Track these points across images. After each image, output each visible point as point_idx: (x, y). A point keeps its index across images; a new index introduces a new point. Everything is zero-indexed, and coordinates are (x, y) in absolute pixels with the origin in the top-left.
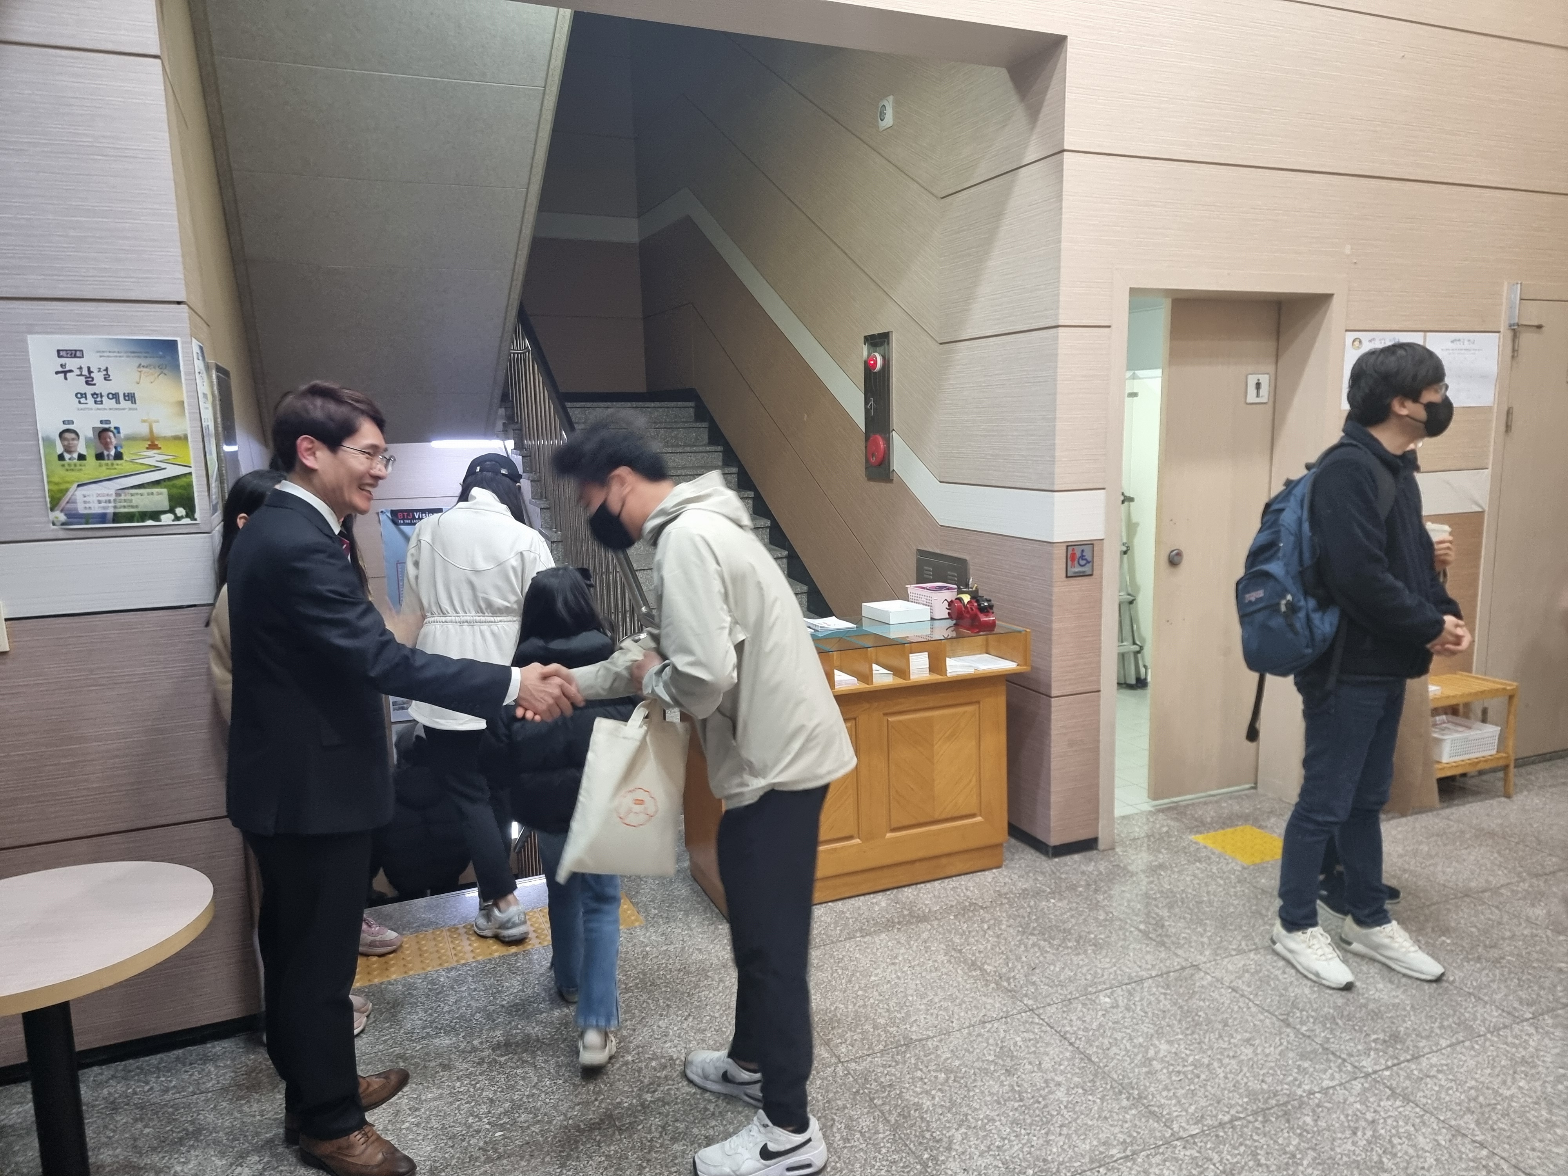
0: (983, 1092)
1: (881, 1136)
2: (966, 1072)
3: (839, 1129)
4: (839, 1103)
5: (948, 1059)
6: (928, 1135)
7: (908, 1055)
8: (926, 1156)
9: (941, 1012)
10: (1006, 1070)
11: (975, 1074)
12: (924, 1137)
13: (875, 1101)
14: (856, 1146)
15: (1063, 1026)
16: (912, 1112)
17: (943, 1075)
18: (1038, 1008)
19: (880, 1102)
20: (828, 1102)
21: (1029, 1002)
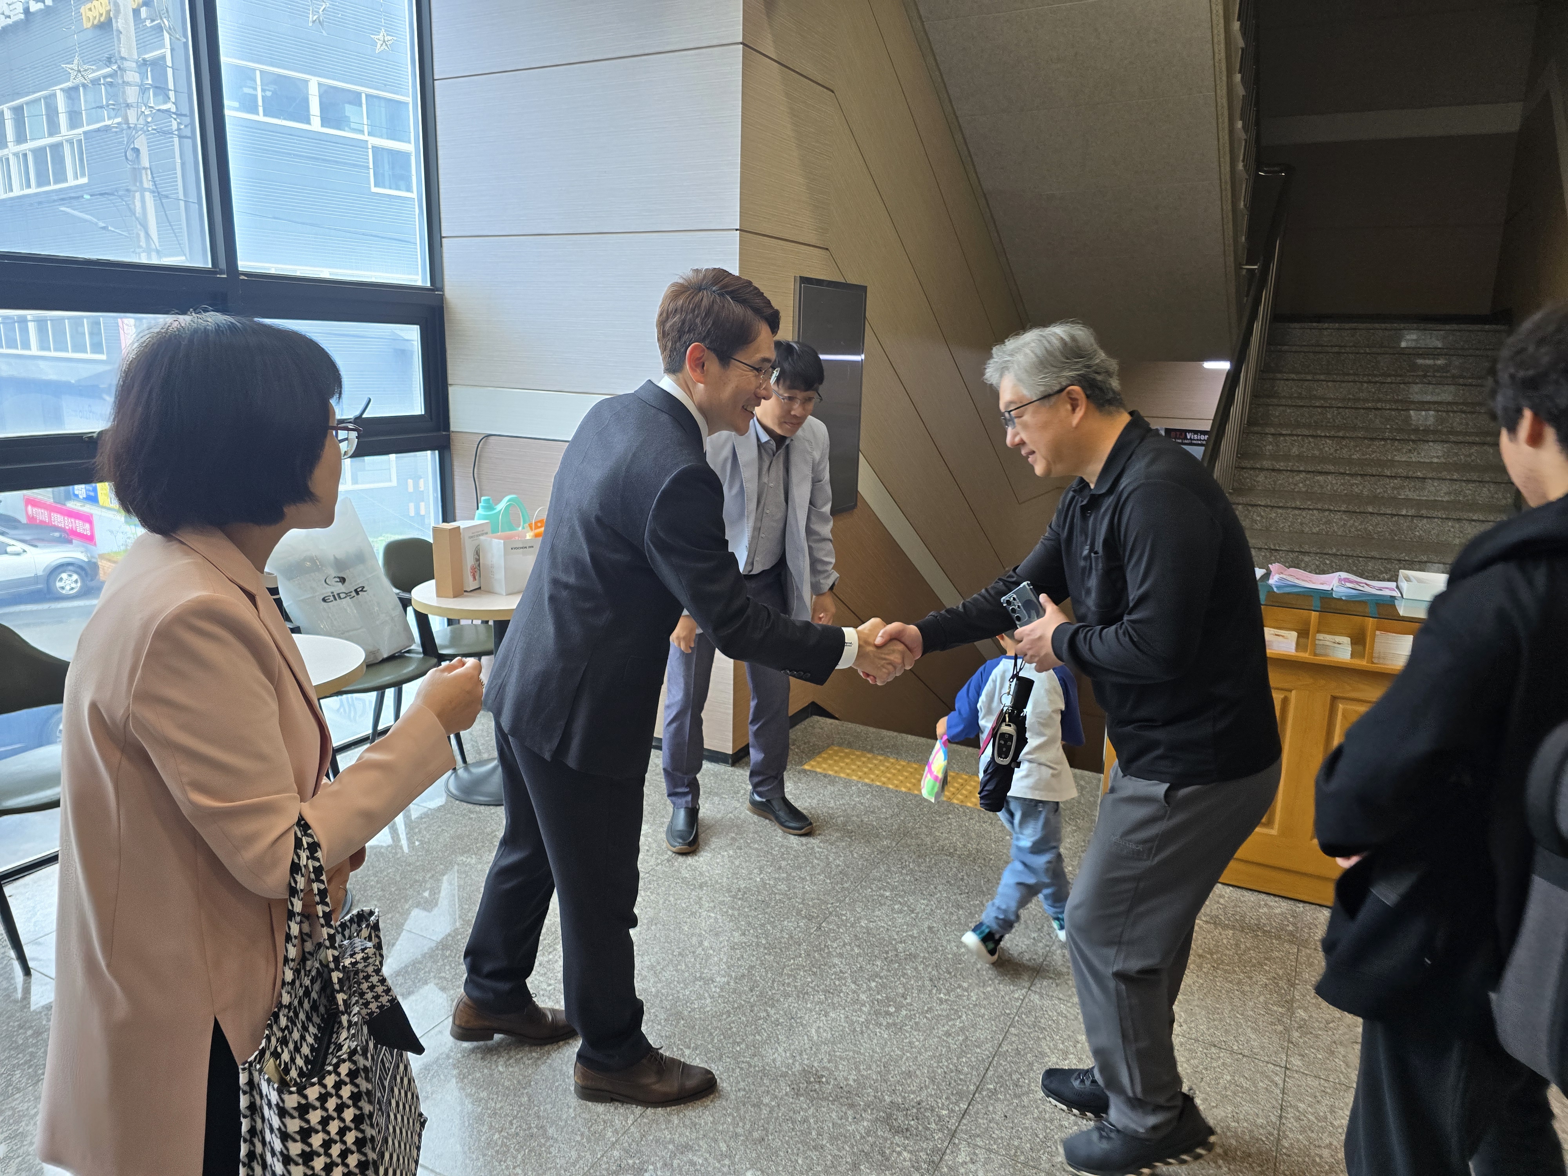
1: (978, 1050)
3: (954, 1025)
4: (983, 1011)
6: (1014, 1077)
8: (991, 1087)
12: (1010, 1075)
13: (1012, 1030)
14: (947, 1042)
16: (1029, 1055)
18: (1297, 1072)
19: (1016, 1032)
20: (975, 1005)
21: (1296, 1062)
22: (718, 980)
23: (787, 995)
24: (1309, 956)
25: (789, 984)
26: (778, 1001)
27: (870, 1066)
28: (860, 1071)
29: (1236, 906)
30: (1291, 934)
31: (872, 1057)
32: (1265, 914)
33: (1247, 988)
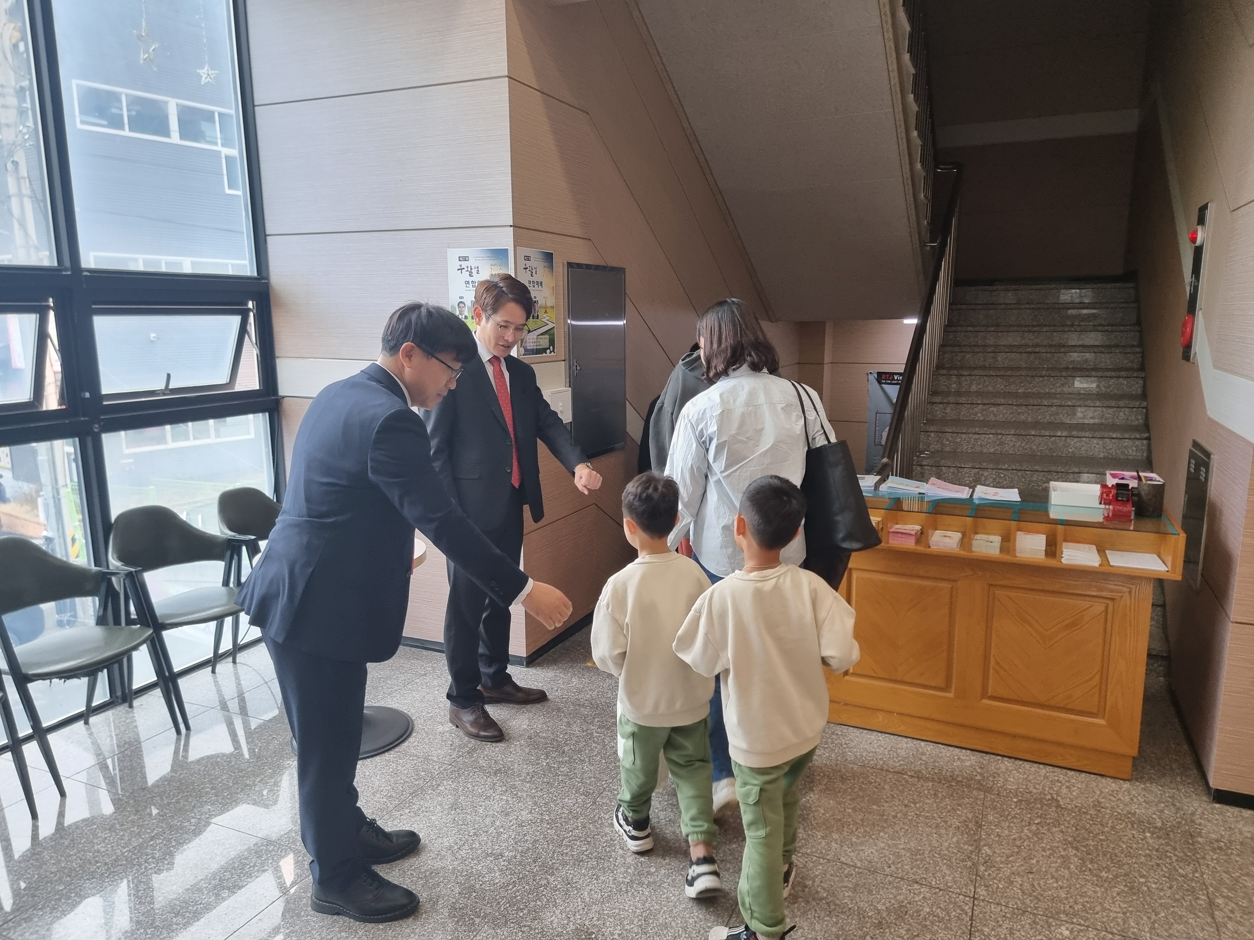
0: (837, 923)
2: (846, 903)
4: (728, 865)
5: (845, 887)
7: (820, 867)
9: (891, 856)
10: (880, 923)
11: (850, 909)
15: (985, 925)
17: (825, 895)
18: (983, 900)
21: (982, 891)
22: (506, 854)
23: (564, 864)
24: (993, 801)
25: (567, 853)
26: (557, 869)
27: (633, 921)
28: (624, 926)
29: (935, 761)
30: (979, 782)
31: (635, 912)
32: (957, 766)
33: (943, 831)
